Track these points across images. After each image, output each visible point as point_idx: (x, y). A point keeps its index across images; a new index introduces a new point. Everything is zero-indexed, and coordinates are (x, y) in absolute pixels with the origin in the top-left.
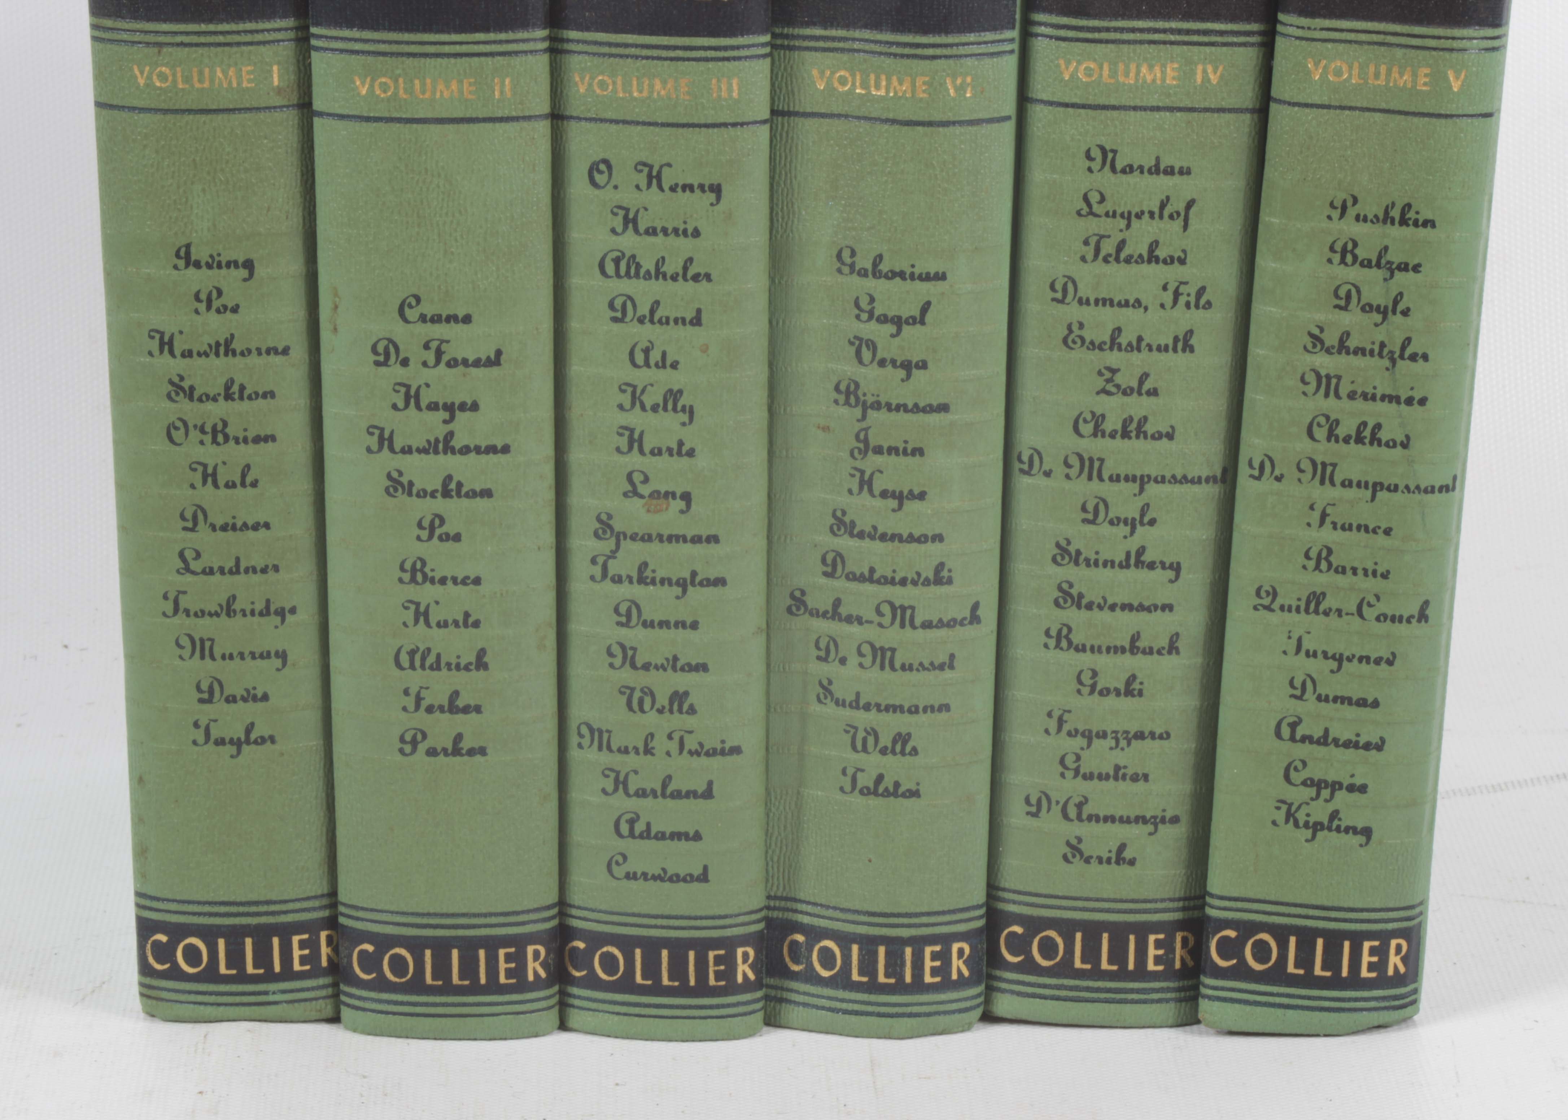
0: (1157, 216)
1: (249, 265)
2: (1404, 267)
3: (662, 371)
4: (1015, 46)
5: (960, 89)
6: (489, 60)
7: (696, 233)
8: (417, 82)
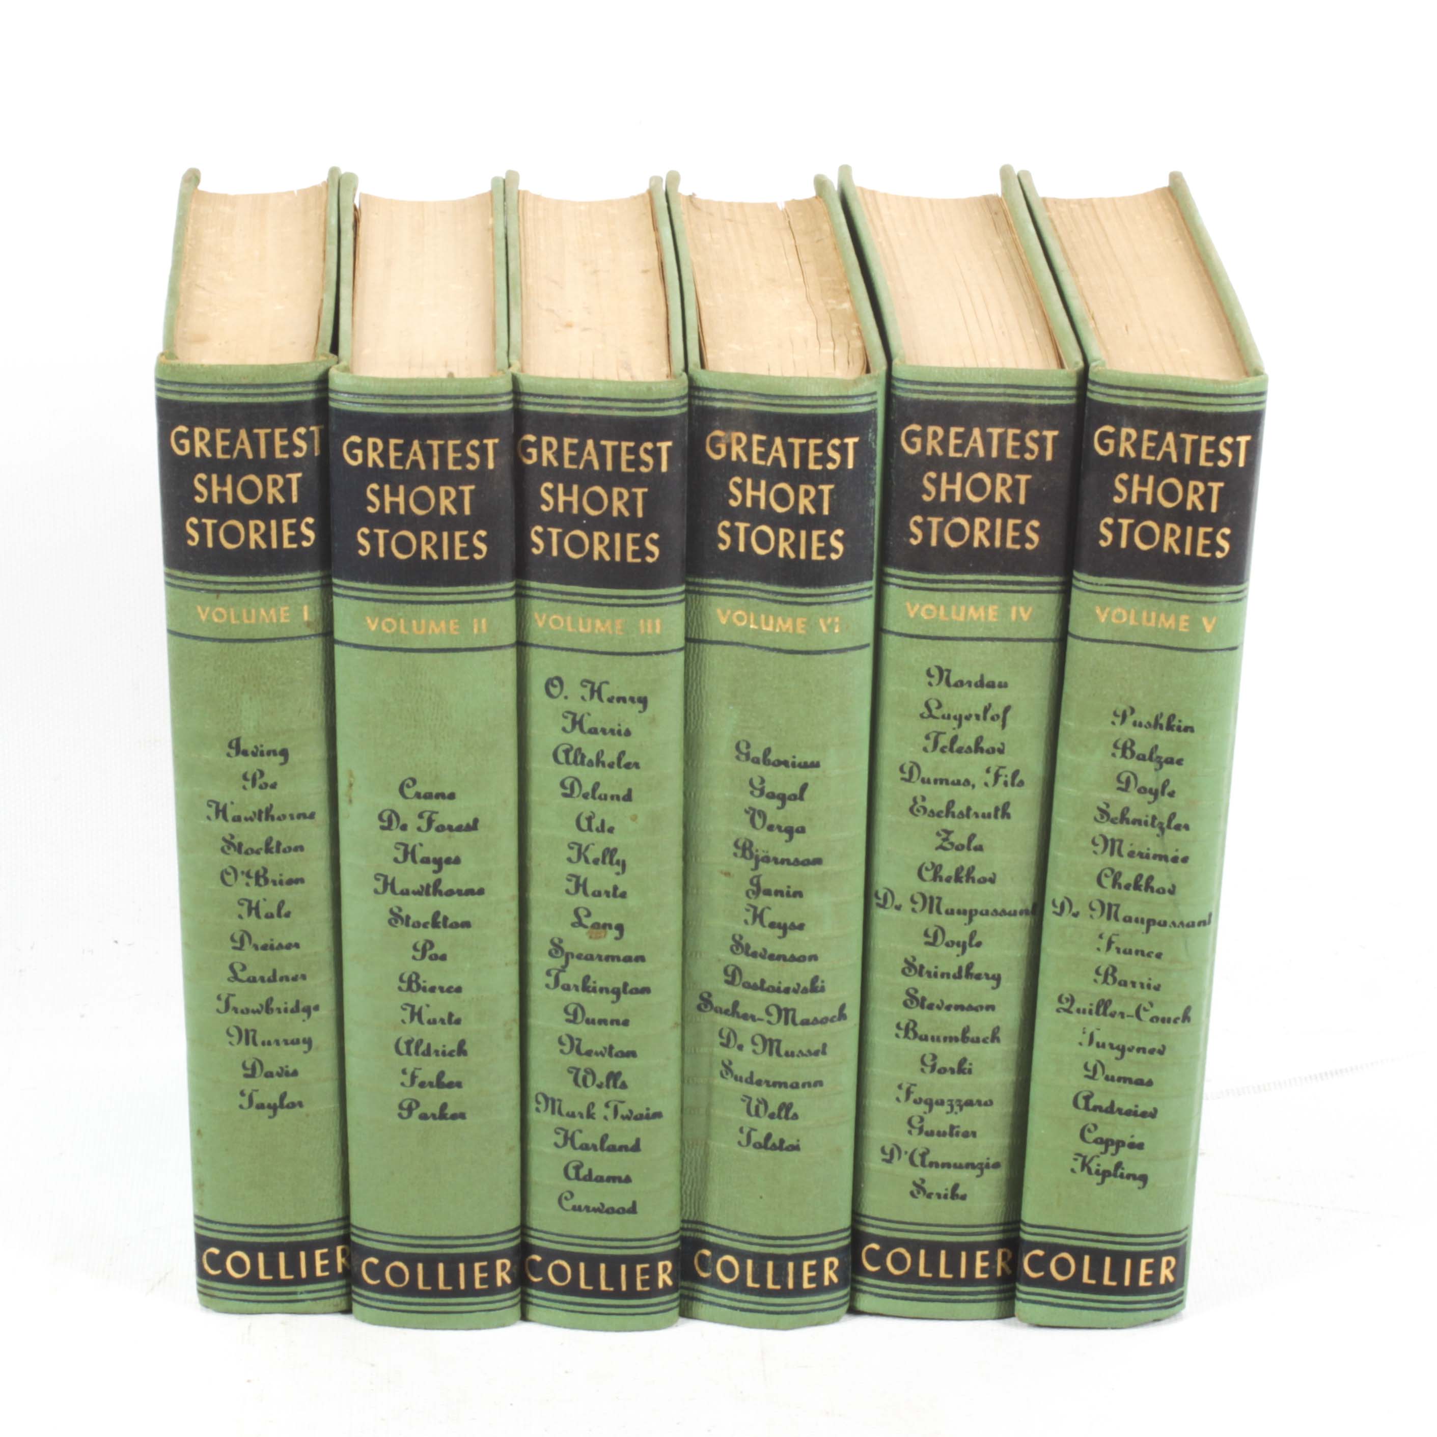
0: (981, 717)
1: (284, 753)
2: (1170, 761)
3: (601, 834)
4: (873, 592)
5: (830, 627)
6: (470, 606)
7: (628, 733)
8: (414, 622)
